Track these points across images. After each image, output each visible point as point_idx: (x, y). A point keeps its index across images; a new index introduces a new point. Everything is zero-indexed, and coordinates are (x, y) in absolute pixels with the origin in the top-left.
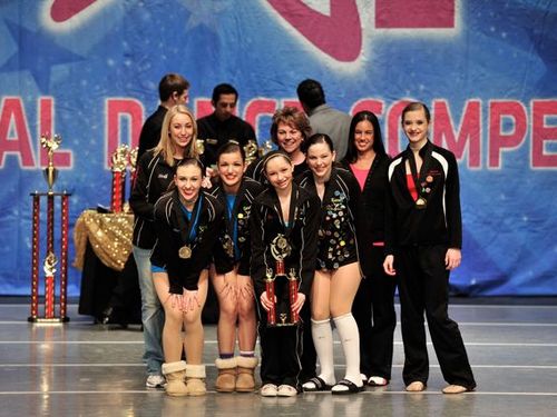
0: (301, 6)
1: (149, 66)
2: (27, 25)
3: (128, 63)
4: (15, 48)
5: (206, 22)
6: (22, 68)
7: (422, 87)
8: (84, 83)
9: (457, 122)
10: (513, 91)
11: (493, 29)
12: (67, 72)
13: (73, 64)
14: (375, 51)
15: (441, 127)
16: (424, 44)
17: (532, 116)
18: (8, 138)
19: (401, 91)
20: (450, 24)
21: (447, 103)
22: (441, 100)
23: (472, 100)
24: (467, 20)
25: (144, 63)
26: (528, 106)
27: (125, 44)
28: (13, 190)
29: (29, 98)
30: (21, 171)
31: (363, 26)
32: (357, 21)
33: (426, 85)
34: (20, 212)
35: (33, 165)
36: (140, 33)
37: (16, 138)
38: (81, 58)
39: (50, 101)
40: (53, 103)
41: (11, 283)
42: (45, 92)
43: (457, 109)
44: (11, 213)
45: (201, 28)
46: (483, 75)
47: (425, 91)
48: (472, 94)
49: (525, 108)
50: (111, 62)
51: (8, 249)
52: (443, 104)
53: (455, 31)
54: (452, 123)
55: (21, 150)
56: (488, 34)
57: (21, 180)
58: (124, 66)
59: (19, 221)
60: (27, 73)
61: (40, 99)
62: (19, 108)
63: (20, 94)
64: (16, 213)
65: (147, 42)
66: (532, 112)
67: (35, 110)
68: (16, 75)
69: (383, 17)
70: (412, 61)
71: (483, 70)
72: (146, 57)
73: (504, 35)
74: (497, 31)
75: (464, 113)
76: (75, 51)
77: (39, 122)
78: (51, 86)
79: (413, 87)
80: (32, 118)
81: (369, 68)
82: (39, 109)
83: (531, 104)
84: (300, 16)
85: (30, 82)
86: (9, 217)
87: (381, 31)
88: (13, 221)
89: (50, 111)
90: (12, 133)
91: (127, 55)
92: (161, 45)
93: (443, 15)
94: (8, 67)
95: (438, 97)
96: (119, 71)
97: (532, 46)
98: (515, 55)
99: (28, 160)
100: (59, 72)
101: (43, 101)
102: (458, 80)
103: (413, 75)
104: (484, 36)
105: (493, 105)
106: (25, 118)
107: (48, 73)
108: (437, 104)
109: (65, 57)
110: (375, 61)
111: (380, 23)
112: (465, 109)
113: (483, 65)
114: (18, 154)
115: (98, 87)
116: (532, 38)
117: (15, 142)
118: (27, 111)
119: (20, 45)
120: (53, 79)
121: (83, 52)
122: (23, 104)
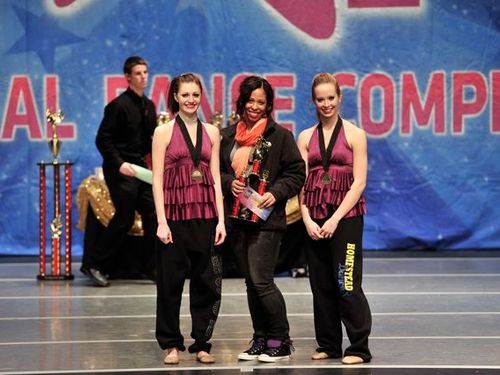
1: (143, 45)
2: (33, 9)
3: (125, 43)
4: (23, 32)
5: (195, 5)
6: (28, 50)
7: (391, 61)
8: (85, 62)
9: (423, 91)
11: (455, 7)
12: (69, 52)
13: (75, 45)
14: (348, 29)
15: (409, 96)
16: (393, 22)
17: (491, 85)
18: (18, 113)
19: (372, 64)
20: (416, 3)
21: (414, 76)
22: (409, 72)
23: (437, 72)
25: (139, 42)
26: (487, 76)
27: (122, 26)
28: (22, 160)
29: (36, 77)
30: (29, 143)
31: (337, 6)
32: (332, 2)
33: (394, 59)
34: (29, 180)
35: (39, 136)
36: (136, 15)
37: (24, 113)
38: (82, 40)
39: (54, 79)
40: (57, 81)
41: (22, 244)
42: (50, 70)
43: (423, 80)
44: (21, 181)
45: (190, 11)
46: (446, 49)
47: (394, 64)
48: (436, 67)
49: (485, 78)
50: (109, 43)
51: (19, 213)
52: (410, 76)
53: (420, 10)
54: (419, 92)
55: (29, 123)
56: (450, 11)
57: (30, 151)
58: (121, 46)
59: (29, 188)
60: (34, 53)
61: (45, 77)
62: (27, 85)
63: (28, 72)
64: (26, 180)
65: (141, 24)
66: (491, 81)
67: (41, 87)
68: (23, 56)
70: (382, 37)
71: (446, 45)
72: (140, 37)
73: (465, 12)
74: (459, 8)
75: (429, 84)
76: (77, 33)
77: (45, 98)
78: (55, 64)
79: (383, 61)
80: (38, 95)
81: (342, 45)
82: (45, 86)
83: (491, 74)
85: (36, 62)
86: (20, 185)
87: (354, 11)
88: (23, 188)
89: (54, 88)
90: (21, 109)
91: (123, 36)
92: (154, 27)
94: (16, 48)
95: (406, 70)
96: (116, 51)
97: (491, 21)
98: (475, 31)
99: (36, 133)
100: (63, 52)
101: (48, 79)
102: (424, 54)
103: (383, 49)
104: (447, 14)
105: (456, 76)
106: (33, 95)
107: (52, 53)
108: (405, 76)
109: (68, 39)
110: (349, 38)
111: (352, 3)
112: (430, 80)
113: (447, 40)
114: (27, 127)
115: (97, 66)
116: (490, 15)
117: (24, 116)
118: (34, 88)
119: (27, 28)
120: (57, 59)
121: (84, 34)
122: (30, 82)
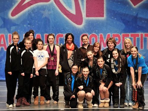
0: (68, 12)
1: (34, 26)
2: (5, 17)
3: (29, 26)
5: (47, 16)
6: (4, 27)
7: (97, 31)
8: (19, 31)
10: (118, 32)
11: (113, 17)
12: (15, 28)
13: (16, 26)
14: (86, 23)
15: (101, 40)
16: (97, 21)
17: (122, 37)
18: (1, 43)
19: (92, 32)
20: (103, 16)
21: (103, 34)
22: (101, 34)
23: (108, 34)
24: (107, 16)
25: (32, 26)
26: (121, 35)
27: (28, 21)
28: (2, 56)
29: (6, 34)
30: (4, 51)
31: (83, 17)
32: (82, 16)
33: (98, 30)
36: (32, 19)
37: (3, 43)
38: (18, 25)
39: (11, 35)
41: (2, 77)
42: (10, 33)
43: (105, 36)
44: (2, 61)
45: (46, 18)
46: (111, 28)
47: (98, 32)
49: (120, 36)
50: (25, 26)
51: (1, 69)
52: (102, 35)
53: (104, 18)
54: (104, 39)
55: (4, 46)
56: (112, 18)
58: (28, 26)
60: (6, 28)
61: (9, 34)
62: (4, 37)
63: (4, 33)
64: (3, 61)
65: (33, 21)
66: (122, 36)
68: (3, 29)
69: (88, 15)
70: (95, 25)
71: (111, 27)
72: (33, 24)
73: (115, 19)
75: (107, 37)
76: (17, 23)
77: (8, 40)
78: (11, 31)
79: (95, 31)
80: (7, 39)
81: (84, 27)
82: (8, 37)
83: (122, 35)
84: (69, 15)
85: (6, 31)
86: (2, 62)
87: (87, 18)
89: (11, 37)
90: (2, 43)
91: (29, 24)
92: (36, 22)
93: (101, 14)
94: (1, 27)
95: (101, 33)
96: (27, 28)
97: (122, 21)
98: (118, 23)
100: (13, 28)
101: (9, 35)
102: (105, 29)
103: (95, 28)
104: (111, 19)
105: (113, 35)
107: (10, 28)
108: (100, 35)
109: (14, 25)
110: (86, 25)
111: (87, 16)
112: (107, 36)
113: (111, 26)
114: (4, 47)
115: (22, 32)
116: (122, 19)
117: (3, 44)
118: (6, 37)
119: (4, 22)
120: (12, 30)
121: (19, 24)
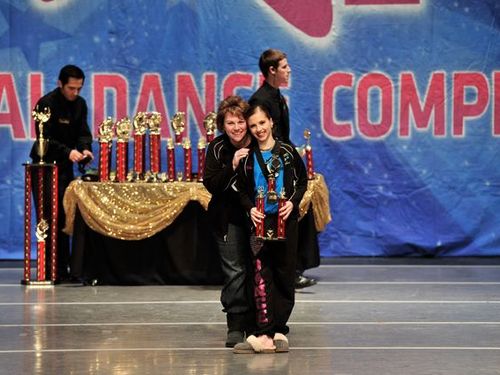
1: (132, 42)
2: (17, 4)
3: (113, 40)
4: (6, 27)
5: (187, 1)
6: (11, 46)
7: (389, 60)
8: (72, 59)
9: (423, 92)
10: (476, 63)
11: (456, 5)
12: (55, 48)
13: (61, 42)
14: (345, 27)
15: (407, 97)
16: (391, 19)
17: (493, 86)
19: (370, 64)
21: (413, 75)
22: (408, 72)
23: (437, 72)
25: (128, 39)
26: (489, 77)
27: (110, 22)
28: (5, 161)
29: (20, 74)
30: (13, 142)
31: (334, 3)
33: (393, 58)
34: (12, 182)
35: (24, 136)
36: (124, 11)
37: (8, 111)
38: (68, 36)
39: (39, 76)
40: (42, 78)
41: (5, 248)
42: (35, 67)
43: (422, 80)
44: (3, 182)
45: (181, 7)
46: (447, 48)
47: (392, 64)
48: (436, 67)
49: (487, 79)
50: (97, 39)
52: (409, 76)
53: (420, 7)
54: (418, 94)
55: (12, 122)
56: (452, 9)
57: (13, 150)
58: (109, 42)
59: (12, 190)
60: (17, 50)
61: (30, 74)
62: (11, 84)
63: (11, 70)
64: (9, 182)
65: (130, 19)
66: (493, 82)
67: (25, 85)
68: (7, 52)
70: (380, 35)
71: (447, 44)
72: (129, 34)
73: (467, 10)
74: (460, 6)
75: (429, 84)
76: (62, 28)
77: (29, 97)
78: (40, 62)
79: (381, 60)
80: (23, 93)
81: (339, 43)
82: (29, 84)
83: (493, 75)
85: (20, 59)
86: (2, 186)
87: (351, 7)
88: (6, 189)
89: (39, 86)
90: (4, 107)
91: (111, 33)
92: (144, 23)
95: (405, 69)
96: (104, 48)
97: (494, 20)
98: (477, 29)
99: (20, 133)
100: (48, 49)
101: (32, 76)
102: (423, 53)
103: (381, 48)
104: (447, 11)
105: (457, 76)
106: (16, 93)
107: (38, 49)
108: (403, 76)
109: (54, 34)
110: (345, 36)
112: (430, 80)
113: (448, 39)
114: (10, 126)
115: (84, 63)
116: (493, 13)
117: (6, 114)
118: (18, 84)
119: (11, 25)
120: (43, 55)
121: (70, 30)
122: (14, 80)
